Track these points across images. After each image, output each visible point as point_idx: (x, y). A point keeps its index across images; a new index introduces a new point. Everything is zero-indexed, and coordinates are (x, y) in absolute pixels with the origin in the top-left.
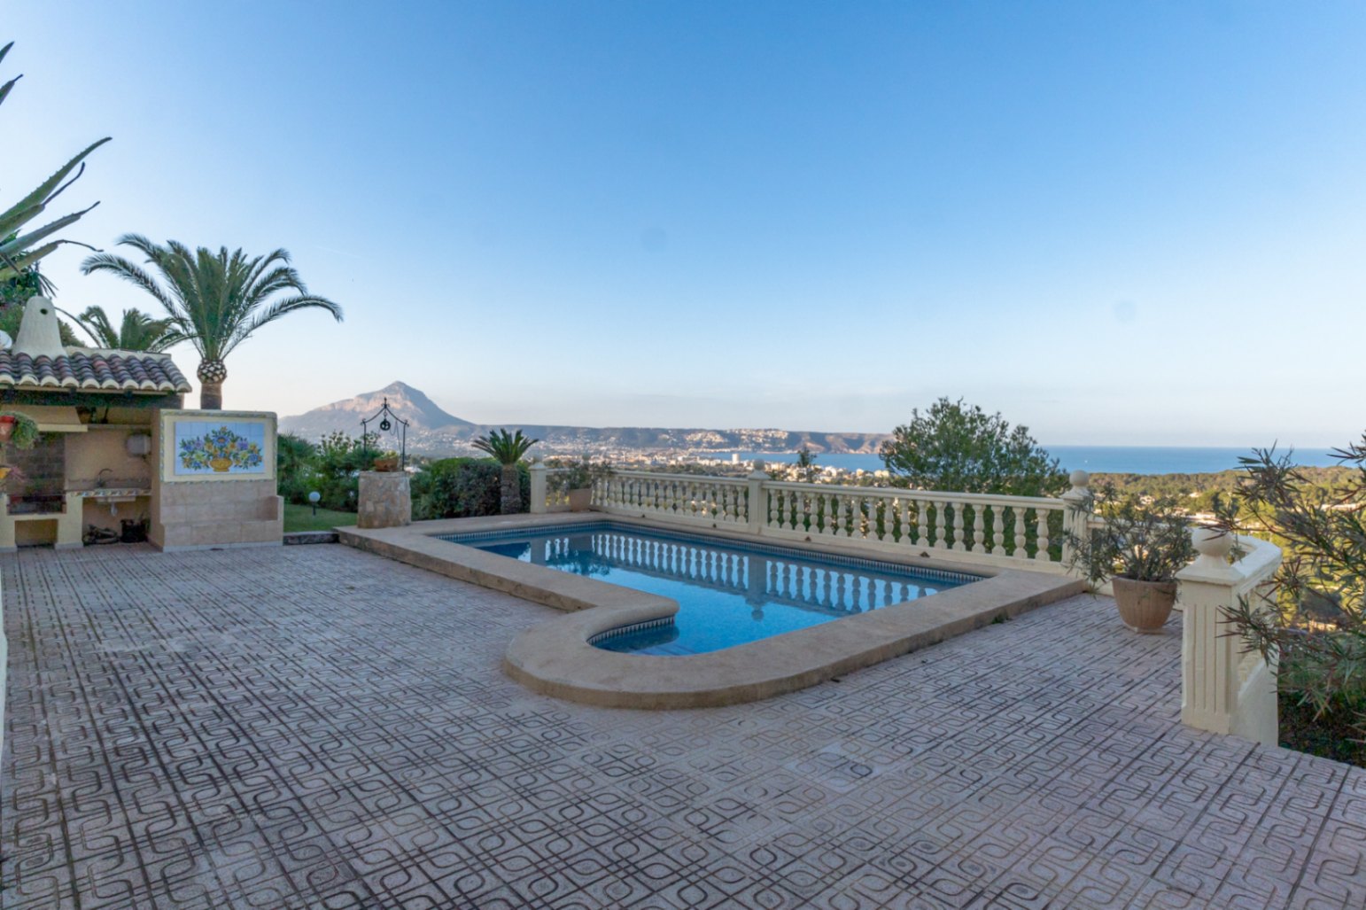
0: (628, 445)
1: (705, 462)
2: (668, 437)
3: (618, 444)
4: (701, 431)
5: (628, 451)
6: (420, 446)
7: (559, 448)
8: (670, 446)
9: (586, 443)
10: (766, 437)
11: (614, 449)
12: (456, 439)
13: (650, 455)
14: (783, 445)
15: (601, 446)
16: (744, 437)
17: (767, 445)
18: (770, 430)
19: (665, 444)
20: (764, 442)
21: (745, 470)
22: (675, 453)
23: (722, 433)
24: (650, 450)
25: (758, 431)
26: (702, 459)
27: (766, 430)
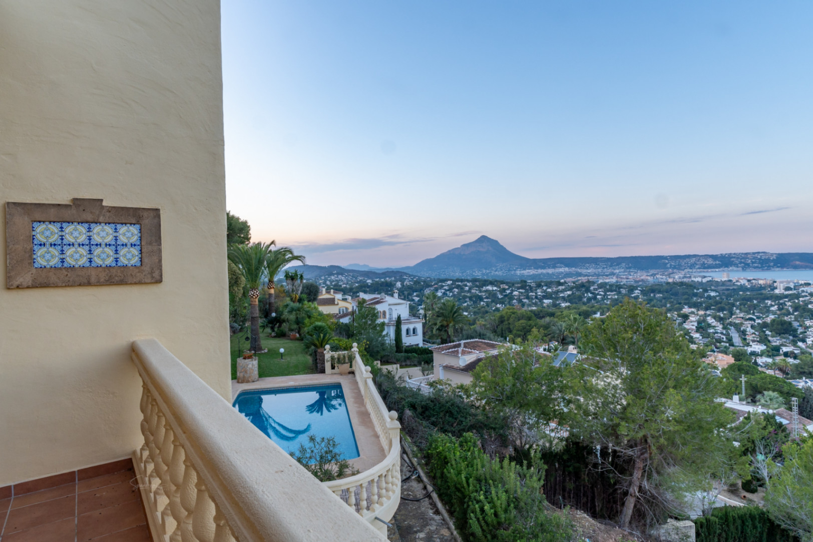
0: (635, 268)
1: (699, 279)
2: (667, 261)
3: (627, 268)
4: (695, 256)
5: (635, 273)
6: (497, 273)
7: (584, 271)
8: (670, 268)
9: (604, 268)
10: (754, 258)
11: (624, 272)
12: (518, 268)
13: (653, 275)
14: (772, 264)
15: (614, 269)
16: (732, 259)
17: (756, 265)
18: (759, 253)
19: (664, 267)
20: (753, 263)
21: (734, 285)
22: (673, 273)
23: (714, 257)
24: (652, 272)
25: (746, 254)
26: (695, 277)
27: (754, 253)
